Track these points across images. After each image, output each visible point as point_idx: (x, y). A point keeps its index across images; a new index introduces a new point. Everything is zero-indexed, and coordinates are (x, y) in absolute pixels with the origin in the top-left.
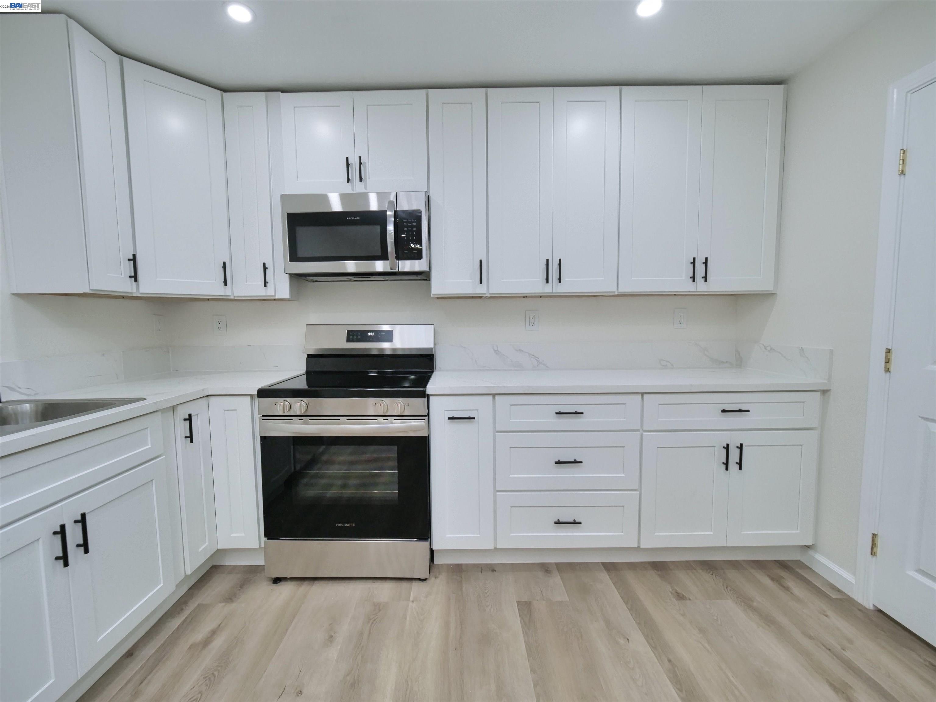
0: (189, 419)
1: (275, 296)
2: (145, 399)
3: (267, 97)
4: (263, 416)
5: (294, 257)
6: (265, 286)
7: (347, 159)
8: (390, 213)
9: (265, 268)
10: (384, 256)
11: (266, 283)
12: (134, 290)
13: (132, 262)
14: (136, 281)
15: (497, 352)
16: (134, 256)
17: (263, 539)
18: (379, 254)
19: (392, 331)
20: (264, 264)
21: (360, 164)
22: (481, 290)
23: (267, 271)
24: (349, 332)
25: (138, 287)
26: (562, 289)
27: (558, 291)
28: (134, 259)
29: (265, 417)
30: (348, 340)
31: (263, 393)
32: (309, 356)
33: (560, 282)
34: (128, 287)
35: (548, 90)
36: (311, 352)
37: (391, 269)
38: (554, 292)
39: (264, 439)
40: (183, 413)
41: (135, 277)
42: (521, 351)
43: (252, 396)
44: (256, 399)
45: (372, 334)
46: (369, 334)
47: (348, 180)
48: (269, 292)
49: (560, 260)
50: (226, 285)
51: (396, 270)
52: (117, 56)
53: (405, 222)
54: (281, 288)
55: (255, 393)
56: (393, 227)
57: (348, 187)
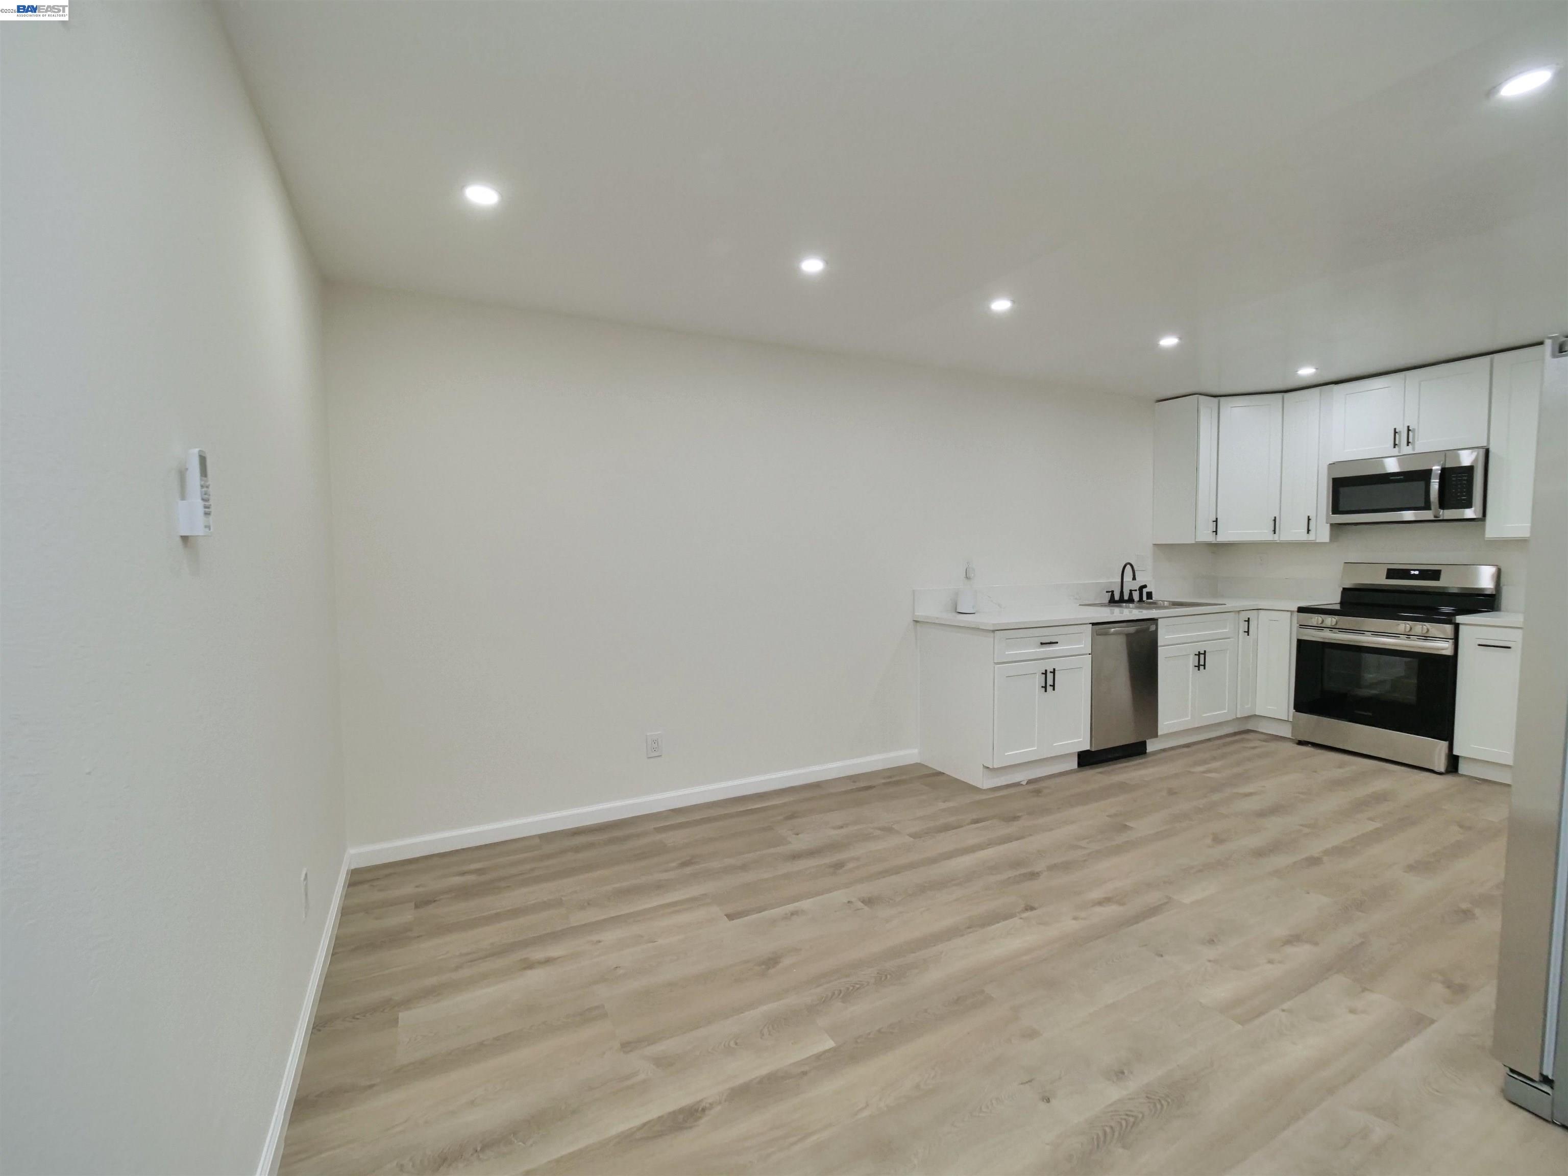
0: (1248, 621)
1: (1316, 540)
4: (1300, 625)
5: (1336, 509)
6: (1308, 533)
7: (1395, 428)
8: (1437, 468)
9: (1309, 519)
10: (1427, 506)
11: (1308, 531)
12: (1214, 539)
13: (1215, 522)
14: (1216, 534)
16: (1216, 518)
17: (1292, 710)
18: (1423, 505)
19: (1441, 570)
20: (1309, 517)
21: (1409, 430)
23: (1311, 522)
24: (1389, 570)
25: (1216, 538)
28: (1216, 521)
29: (1302, 626)
30: (1387, 578)
31: (1301, 610)
32: (1344, 589)
34: (1210, 538)
36: (1347, 586)
37: (1435, 517)
39: (1300, 643)
40: (1245, 616)
41: (1216, 532)
43: (1292, 612)
44: (1296, 614)
45: (1417, 573)
46: (1412, 572)
47: (1395, 445)
48: (1312, 537)
50: (1275, 533)
51: (1441, 518)
52: (1216, 400)
53: (1454, 477)
54: (1322, 533)
55: (1296, 610)
56: (1438, 481)
57: (1395, 451)
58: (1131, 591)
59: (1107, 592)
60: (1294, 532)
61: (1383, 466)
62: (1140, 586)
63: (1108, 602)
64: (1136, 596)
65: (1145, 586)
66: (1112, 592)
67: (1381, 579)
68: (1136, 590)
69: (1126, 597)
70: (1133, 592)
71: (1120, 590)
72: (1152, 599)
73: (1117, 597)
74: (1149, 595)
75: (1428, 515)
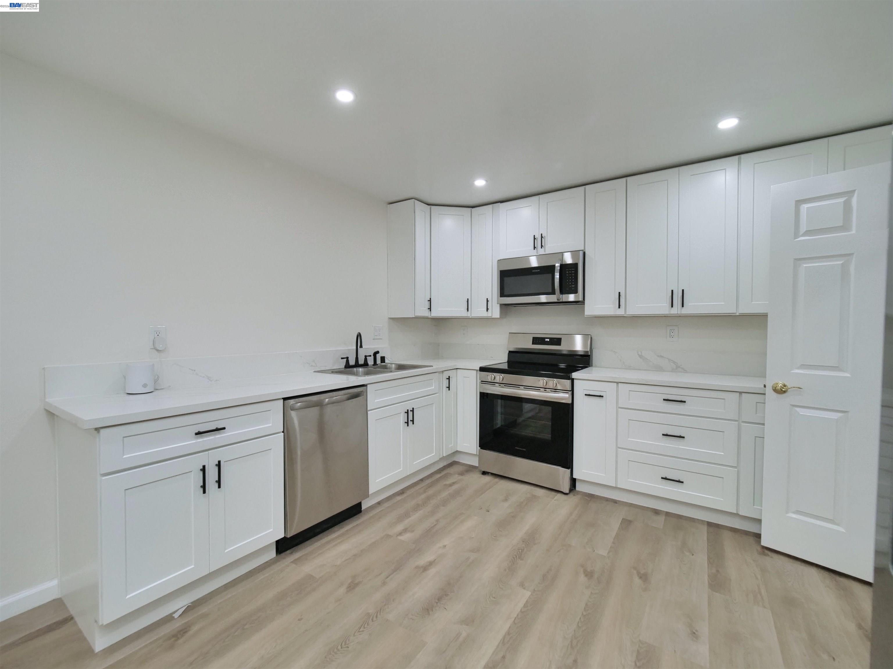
0: (449, 379)
1: (492, 316)
2: (433, 366)
3: (493, 206)
4: (481, 381)
5: (503, 294)
6: (487, 311)
7: (534, 236)
8: (557, 265)
9: (487, 301)
10: (553, 293)
11: (487, 309)
12: (429, 315)
13: (429, 302)
14: (430, 311)
15: (641, 356)
16: (430, 299)
17: (479, 448)
18: (551, 291)
19: (561, 338)
20: (487, 299)
21: (542, 237)
22: (620, 312)
23: (489, 303)
24: (534, 338)
25: (431, 313)
26: (685, 311)
27: (682, 313)
28: (430, 301)
29: (483, 382)
30: (533, 343)
31: (483, 369)
32: (510, 352)
33: (683, 306)
34: (426, 314)
35: (676, 169)
36: (511, 350)
37: (558, 300)
38: (679, 313)
39: (481, 393)
40: (446, 375)
41: (430, 309)
42: (661, 357)
43: (476, 371)
44: (479, 372)
45: (548, 340)
46: (546, 340)
47: (535, 248)
48: (489, 314)
49: (683, 290)
50: (468, 311)
51: (561, 301)
52: (429, 207)
53: (567, 271)
54: (495, 312)
55: (479, 369)
56: (558, 274)
57: (535, 252)
58: (366, 356)
59: (342, 358)
60: (478, 311)
61: (529, 262)
62: (373, 353)
63: (344, 367)
64: (371, 361)
65: (378, 352)
66: (347, 358)
67: (528, 345)
68: (370, 356)
69: (361, 361)
70: (367, 357)
71: (355, 356)
72: (385, 363)
73: (352, 362)
74: (383, 359)
75: (553, 298)
